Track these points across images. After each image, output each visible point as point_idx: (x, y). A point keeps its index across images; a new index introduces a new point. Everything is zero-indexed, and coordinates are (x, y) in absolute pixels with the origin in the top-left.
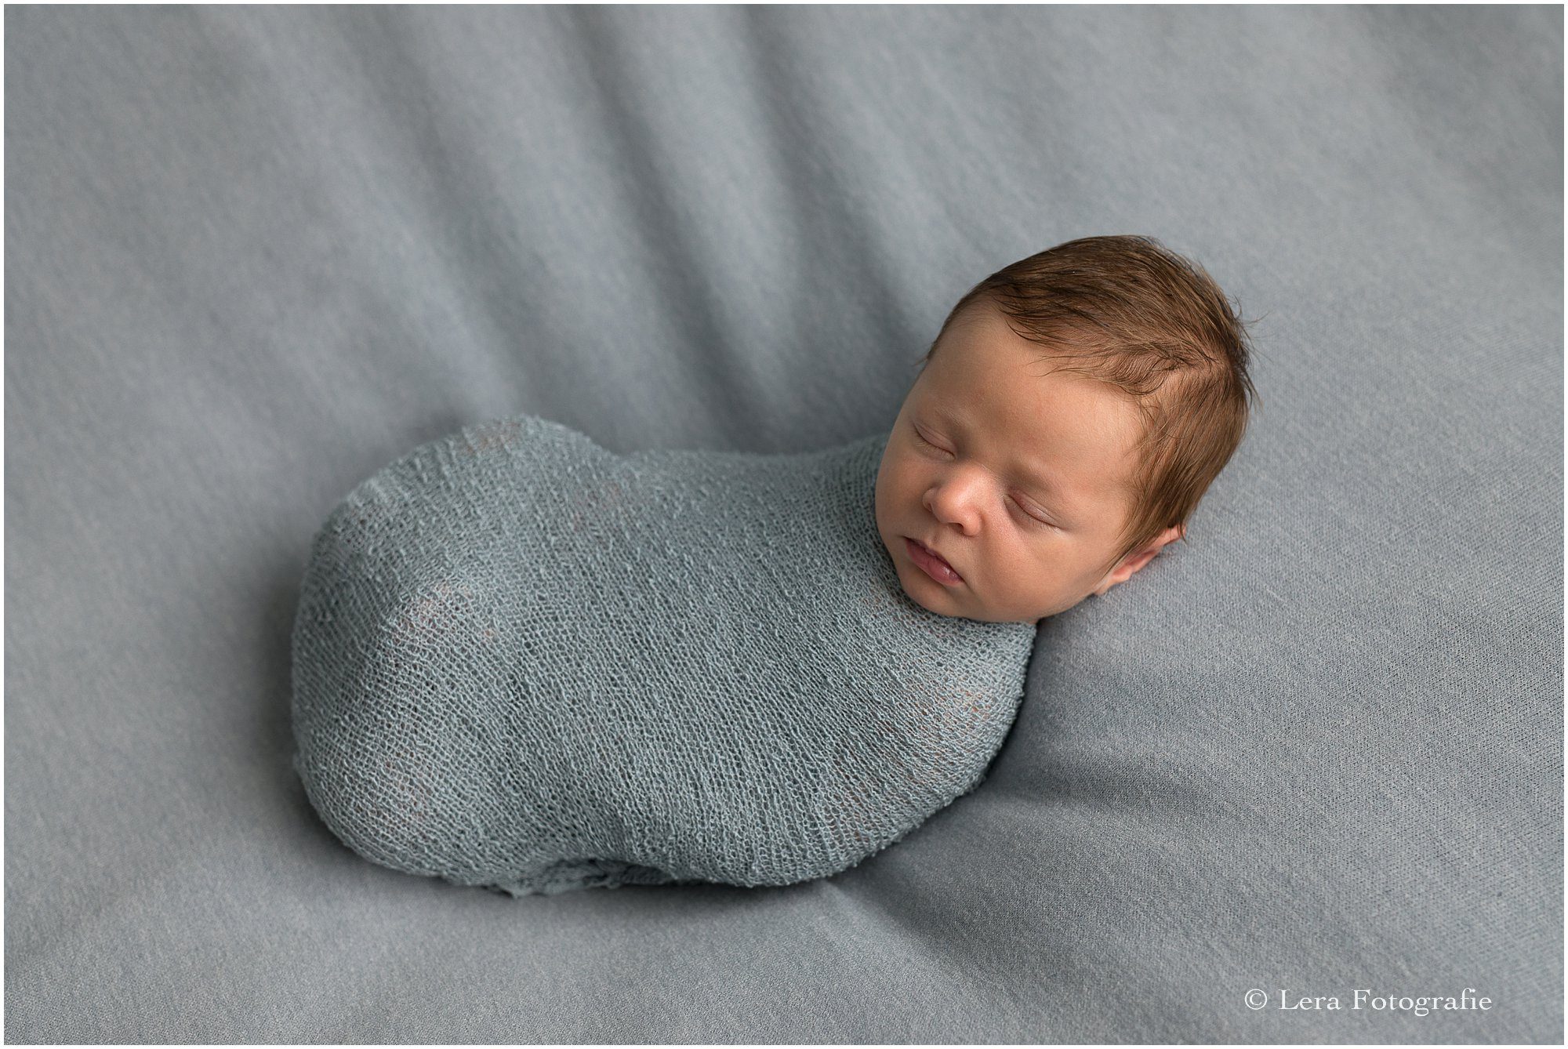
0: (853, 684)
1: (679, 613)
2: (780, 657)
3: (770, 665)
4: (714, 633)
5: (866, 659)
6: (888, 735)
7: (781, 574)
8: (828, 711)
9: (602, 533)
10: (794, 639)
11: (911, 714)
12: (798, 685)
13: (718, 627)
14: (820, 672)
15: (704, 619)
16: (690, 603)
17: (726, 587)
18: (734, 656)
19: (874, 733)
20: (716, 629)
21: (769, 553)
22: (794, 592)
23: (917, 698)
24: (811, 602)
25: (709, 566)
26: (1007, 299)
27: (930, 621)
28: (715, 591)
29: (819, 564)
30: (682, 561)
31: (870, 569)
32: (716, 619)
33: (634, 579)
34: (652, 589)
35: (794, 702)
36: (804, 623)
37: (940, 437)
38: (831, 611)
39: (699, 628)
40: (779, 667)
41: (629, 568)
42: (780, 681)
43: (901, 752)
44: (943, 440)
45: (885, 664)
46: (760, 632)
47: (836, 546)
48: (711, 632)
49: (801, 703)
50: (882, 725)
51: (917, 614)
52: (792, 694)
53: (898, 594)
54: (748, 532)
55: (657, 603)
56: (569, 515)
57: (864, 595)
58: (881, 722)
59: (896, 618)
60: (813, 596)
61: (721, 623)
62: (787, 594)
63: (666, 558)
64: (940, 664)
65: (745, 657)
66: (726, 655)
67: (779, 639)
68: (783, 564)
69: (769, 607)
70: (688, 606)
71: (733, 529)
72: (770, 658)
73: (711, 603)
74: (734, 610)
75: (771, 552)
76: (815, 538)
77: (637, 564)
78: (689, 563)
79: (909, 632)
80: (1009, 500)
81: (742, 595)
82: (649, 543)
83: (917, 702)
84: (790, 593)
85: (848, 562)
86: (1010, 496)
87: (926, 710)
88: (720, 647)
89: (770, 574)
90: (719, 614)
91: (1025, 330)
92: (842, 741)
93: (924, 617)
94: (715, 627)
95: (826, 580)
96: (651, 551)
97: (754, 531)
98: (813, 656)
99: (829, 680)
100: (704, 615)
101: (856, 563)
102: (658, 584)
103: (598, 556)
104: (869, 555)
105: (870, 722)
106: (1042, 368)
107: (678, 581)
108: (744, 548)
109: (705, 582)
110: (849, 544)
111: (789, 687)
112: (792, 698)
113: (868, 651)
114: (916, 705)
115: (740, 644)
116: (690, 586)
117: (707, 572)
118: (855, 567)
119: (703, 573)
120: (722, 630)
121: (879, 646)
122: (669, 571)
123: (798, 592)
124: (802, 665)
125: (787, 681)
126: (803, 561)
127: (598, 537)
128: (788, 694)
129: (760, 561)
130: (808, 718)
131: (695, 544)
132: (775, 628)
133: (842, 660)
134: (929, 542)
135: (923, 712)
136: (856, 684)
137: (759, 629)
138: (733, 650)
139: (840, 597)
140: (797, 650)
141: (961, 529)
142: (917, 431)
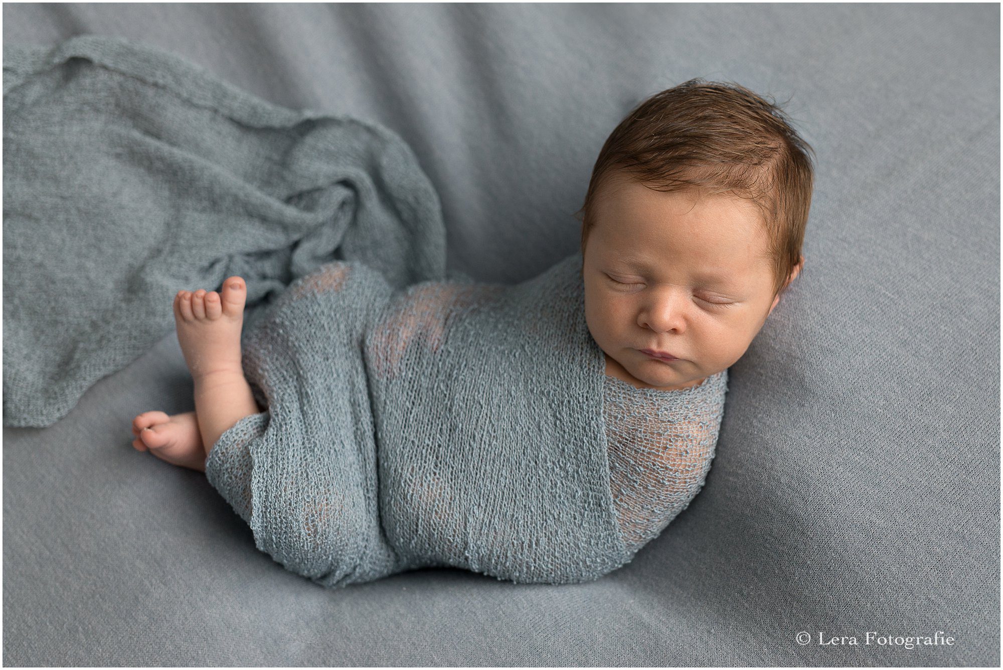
37: (630, 276)
86: (695, 296)
134: (655, 348)
141: (675, 331)
142: (610, 278)
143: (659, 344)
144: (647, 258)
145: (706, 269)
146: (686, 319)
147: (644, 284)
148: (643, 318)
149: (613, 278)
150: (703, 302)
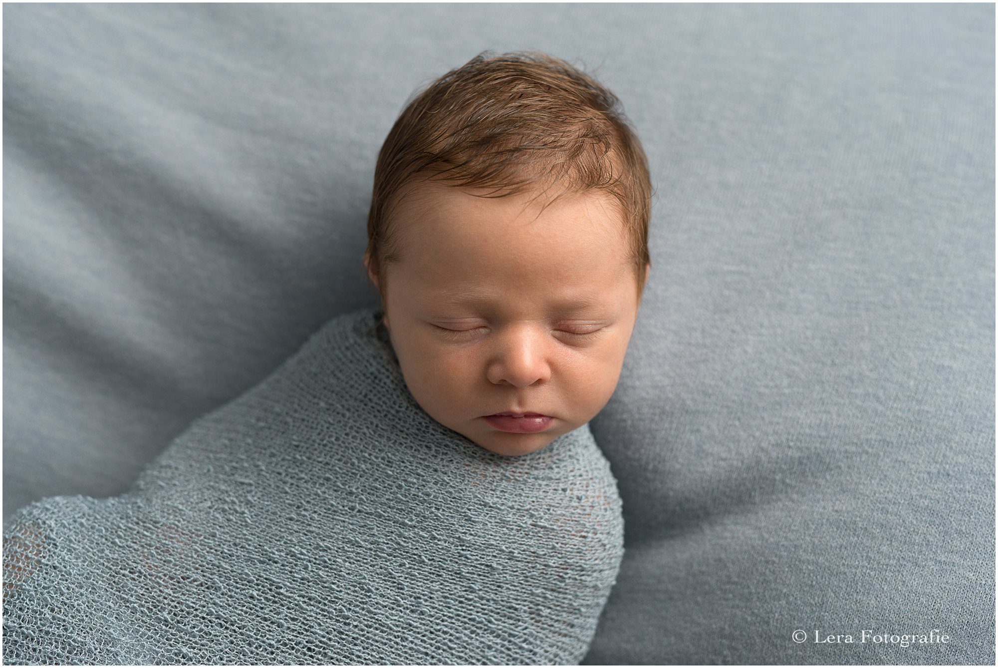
0: (515, 555)
1: (329, 601)
2: (440, 576)
3: (437, 588)
4: (373, 596)
5: (512, 529)
6: (567, 574)
7: (389, 510)
8: (508, 588)
9: (202, 579)
10: (443, 554)
11: (575, 545)
12: (470, 587)
13: (373, 589)
14: (483, 564)
15: (355, 591)
16: (333, 586)
17: (352, 552)
18: (402, 602)
19: (554, 580)
20: (372, 592)
21: (361, 499)
22: (414, 518)
23: (571, 529)
24: (436, 515)
25: (321, 544)
26: (445, 175)
27: (528, 462)
28: (345, 561)
29: (415, 481)
30: (295, 556)
31: (457, 456)
32: (364, 583)
33: (266, 599)
34: (289, 597)
35: (475, 602)
36: (442, 535)
37: (468, 320)
38: (458, 511)
39: (356, 601)
40: (446, 584)
41: (255, 593)
42: (454, 594)
43: (583, 578)
44: (472, 321)
45: (530, 522)
46: (410, 568)
47: (414, 456)
48: (370, 597)
49: (482, 598)
50: (557, 570)
51: (516, 464)
52: (470, 597)
53: (491, 460)
54: (324, 493)
55: (304, 606)
56: (158, 583)
57: (471, 480)
58: (556, 567)
59: (508, 479)
60: (433, 510)
61: (372, 584)
62: (410, 523)
63: (276, 562)
64: (564, 490)
65: (411, 596)
66: (394, 606)
67: (430, 562)
68: (384, 500)
69: (402, 543)
70: (333, 589)
71: (308, 499)
72: (432, 582)
73: (348, 574)
74: (373, 566)
75: (363, 497)
76: (389, 462)
77: (258, 585)
78: (302, 554)
79: (525, 482)
80: (557, 333)
81: (371, 549)
82: (250, 559)
83: (573, 533)
84: (411, 520)
85: (436, 463)
86: (555, 330)
87: (583, 534)
88: (385, 604)
89: (380, 516)
90: (364, 578)
91: (491, 190)
92: (531, 602)
93: (521, 462)
94: (369, 591)
95: (432, 489)
96: (259, 565)
97: (329, 489)
98: (468, 556)
99: (495, 565)
100: (352, 588)
101: (442, 459)
102: (290, 590)
103: (217, 601)
104: (446, 446)
105: (546, 574)
106: (530, 213)
107: (306, 576)
108: (335, 509)
109: (329, 560)
110: (422, 448)
111: (464, 593)
112: (470, 600)
113: (509, 521)
114: (574, 535)
115: (402, 589)
116: (321, 573)
117: (324, 550)
118: (445, 463)
119: (321, 553)
120: (377, 589)
121: (514, 511)
122: (291, 572)
123: (417, 515)
124: (464, 570)
125: (459, 590)
126: (399, 487)
127: (201, 585)
128: (466, 599)
129: (359, 511)
130: (494, 605)
131: (291, 534)
132: (420, 556)
133: (494, 543)
134: (516, 409)
135: (581, 536)
136: (519, 553)
137: (407, 566)
138: (398, 598)
139: (456, 495)
140: (451, 561)
141: (540, 382)
142: (438, 327)
143: (521, 403)
144: (489, 292)
145: (568, 293)
146: (551, 363)
147: (485, 327)
148: (496, 372)
149: (444, 326)
150: (567, 335)
